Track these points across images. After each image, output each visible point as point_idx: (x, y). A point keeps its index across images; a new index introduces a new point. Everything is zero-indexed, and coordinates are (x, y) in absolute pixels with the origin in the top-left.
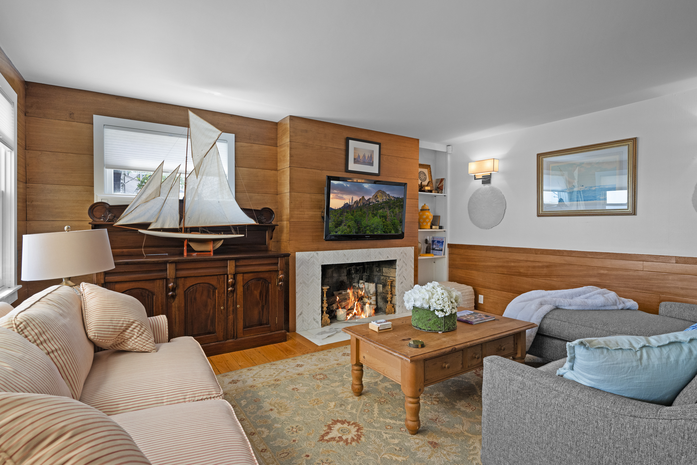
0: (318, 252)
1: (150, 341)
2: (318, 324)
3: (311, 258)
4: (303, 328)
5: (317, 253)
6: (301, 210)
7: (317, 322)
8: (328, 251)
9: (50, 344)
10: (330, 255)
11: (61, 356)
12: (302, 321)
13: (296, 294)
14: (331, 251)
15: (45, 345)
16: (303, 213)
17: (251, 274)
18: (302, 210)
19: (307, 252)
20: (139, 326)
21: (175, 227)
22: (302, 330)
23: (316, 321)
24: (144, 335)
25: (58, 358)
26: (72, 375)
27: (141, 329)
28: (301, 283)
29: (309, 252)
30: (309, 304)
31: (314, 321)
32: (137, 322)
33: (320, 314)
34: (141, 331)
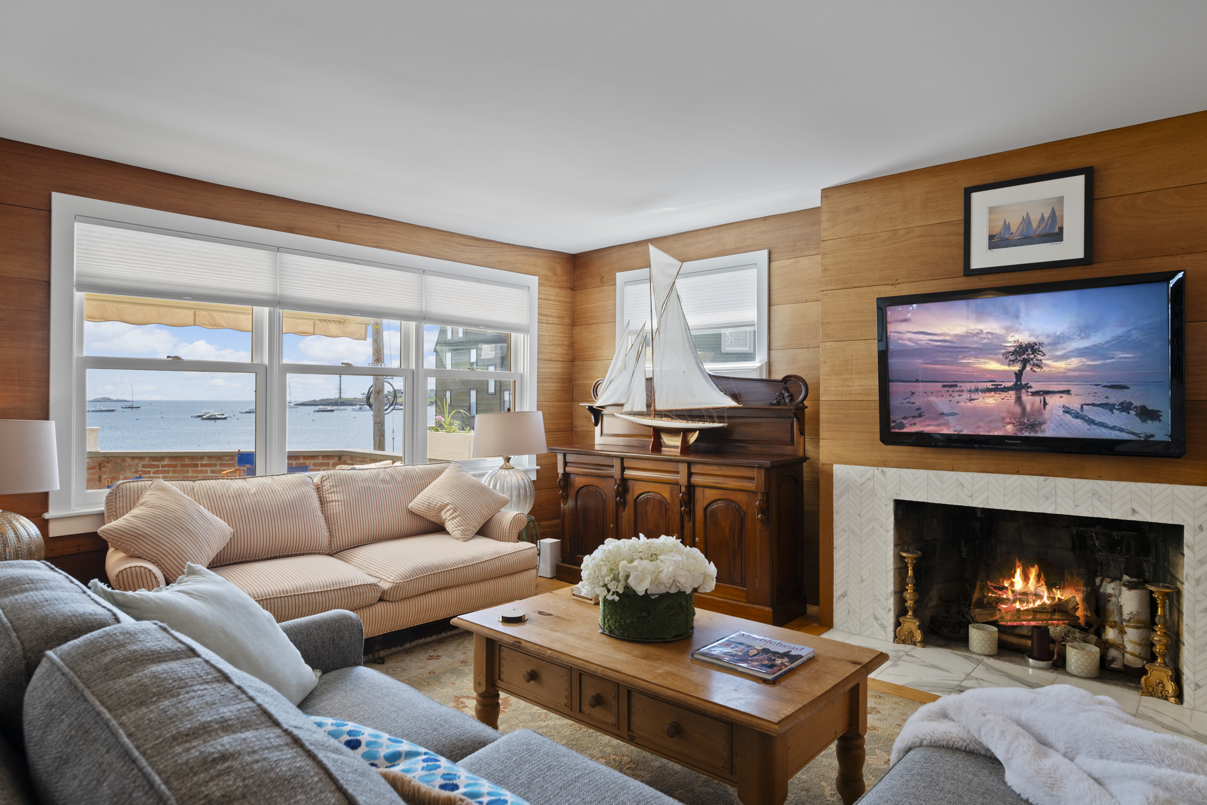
0: (885, 469)
1: (459, 528)
2: (885, 631)
3: (868, 482)
4: (847, 627)
5: (883, 472)
6: (844, 377)
7: (883, 626)
8: (912, 470)
9: (336, 496)
10: (916, 479)
11: (340, 506)
12: (846, 612)
13: (835, 550)
14: (921, 471)
15: (333, 495)
16: (851, 384)
17: (715, 491)
18: (849, 377)
19: (858, 467)
20: (452, 510)
21: (642, 410)
22: (846, 630)
23: (879, 622)
24: (455, 520)
25: (337, 507)
26: (342, 522)
27: (453, 513)
28: (844, 530)
29: (863, 467)
30: (863, 581)
31: (875, 623)
32: (450, 506)
33: (889, 610)
34: (453, 515)
